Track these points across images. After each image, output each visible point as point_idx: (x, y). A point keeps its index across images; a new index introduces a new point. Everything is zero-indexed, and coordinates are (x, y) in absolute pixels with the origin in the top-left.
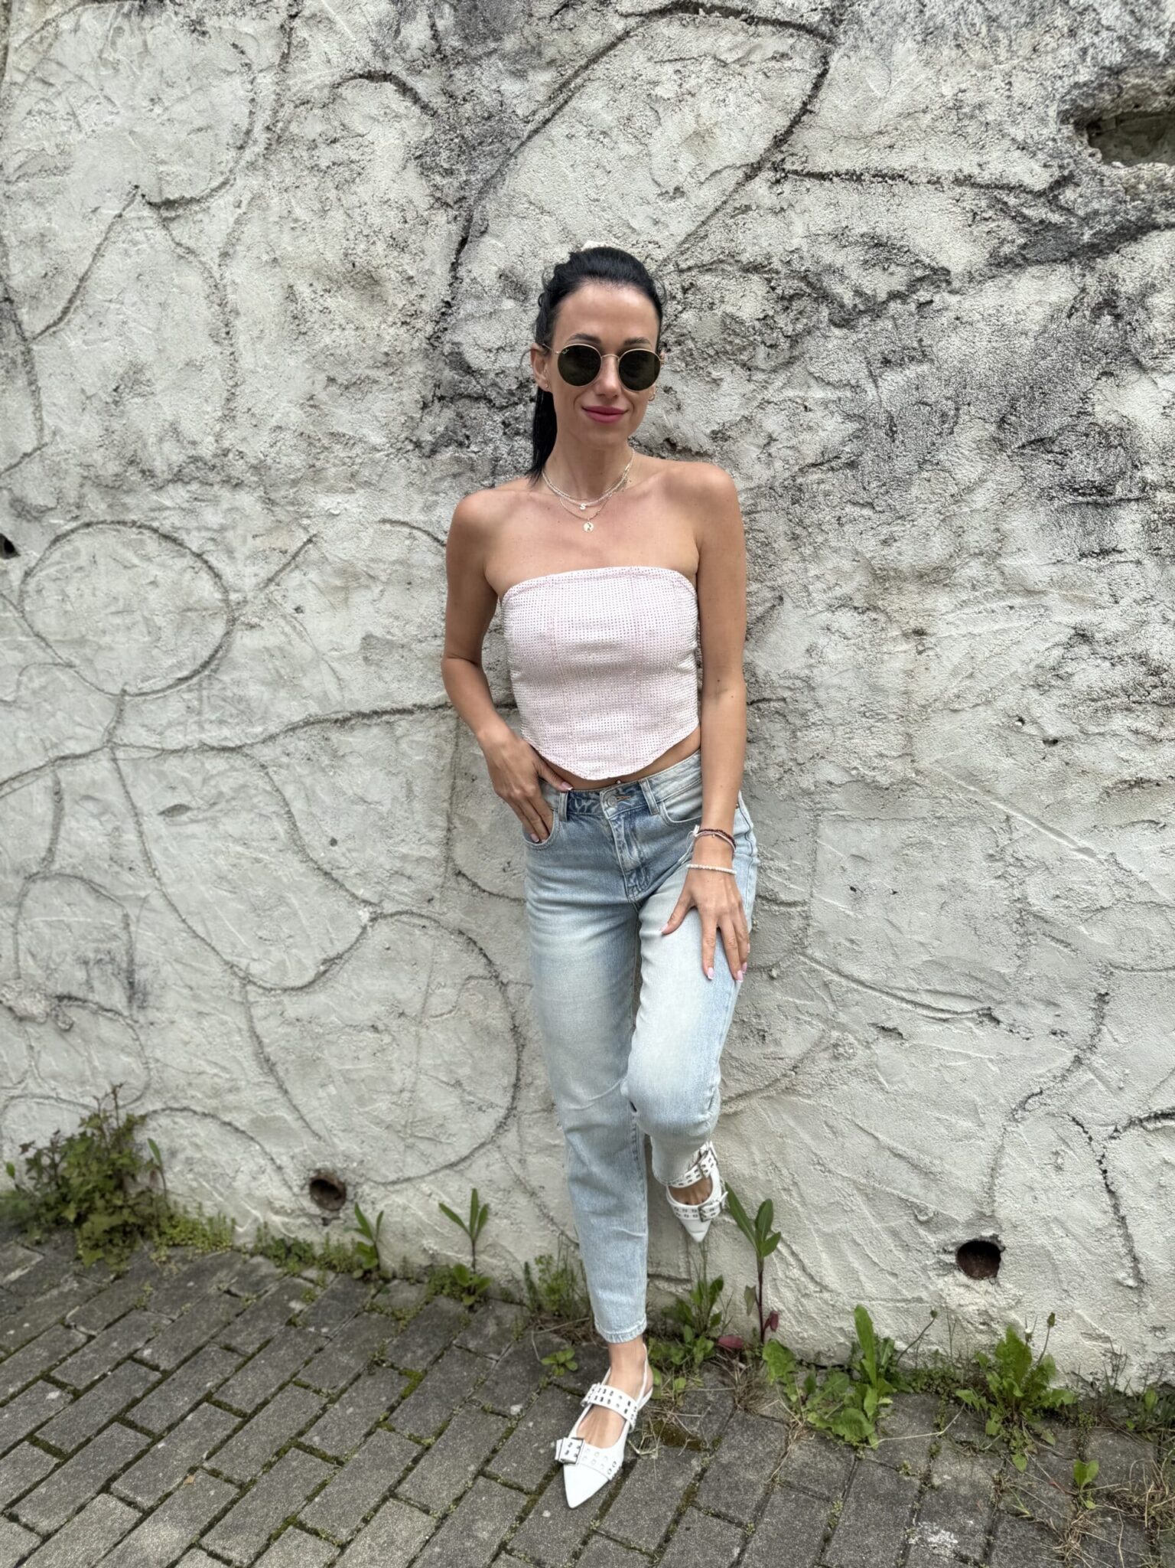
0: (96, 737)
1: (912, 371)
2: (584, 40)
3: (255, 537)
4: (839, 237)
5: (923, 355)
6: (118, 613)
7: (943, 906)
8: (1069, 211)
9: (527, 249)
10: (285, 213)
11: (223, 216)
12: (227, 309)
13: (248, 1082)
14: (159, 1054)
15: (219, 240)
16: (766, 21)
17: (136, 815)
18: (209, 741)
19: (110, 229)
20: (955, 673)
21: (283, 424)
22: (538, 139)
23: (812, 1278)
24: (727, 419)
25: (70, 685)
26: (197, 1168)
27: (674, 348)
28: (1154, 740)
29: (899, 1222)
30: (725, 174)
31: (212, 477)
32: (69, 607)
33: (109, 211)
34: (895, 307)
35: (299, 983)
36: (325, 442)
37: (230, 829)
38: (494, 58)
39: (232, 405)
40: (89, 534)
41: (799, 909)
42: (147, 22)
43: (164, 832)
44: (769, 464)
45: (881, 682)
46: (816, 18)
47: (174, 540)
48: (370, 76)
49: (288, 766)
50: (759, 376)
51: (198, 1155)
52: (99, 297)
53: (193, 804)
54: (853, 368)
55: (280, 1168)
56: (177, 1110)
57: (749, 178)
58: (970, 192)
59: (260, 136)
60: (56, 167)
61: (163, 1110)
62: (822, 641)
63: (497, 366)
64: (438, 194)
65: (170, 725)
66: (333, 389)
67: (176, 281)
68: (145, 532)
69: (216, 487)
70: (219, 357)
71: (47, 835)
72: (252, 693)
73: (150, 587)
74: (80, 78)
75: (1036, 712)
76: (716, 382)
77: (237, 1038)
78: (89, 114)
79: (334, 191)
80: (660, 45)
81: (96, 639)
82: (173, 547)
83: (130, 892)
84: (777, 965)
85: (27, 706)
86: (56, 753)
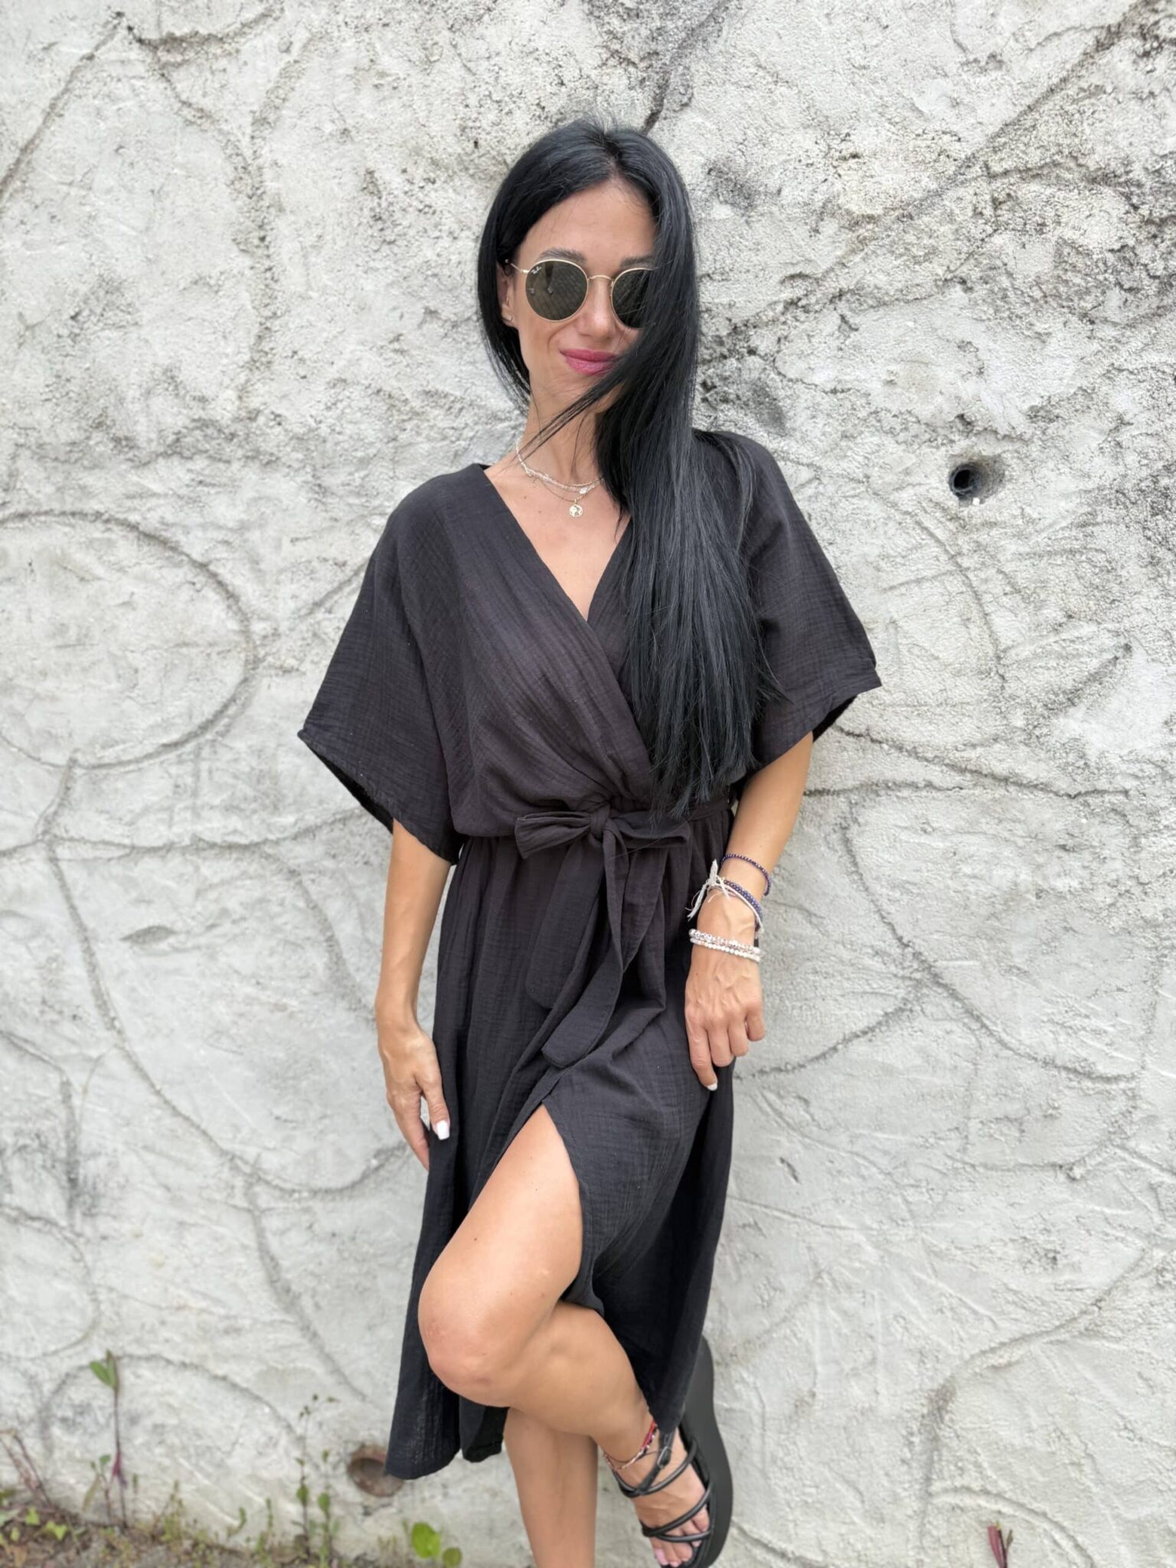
0: (25, 827)
3: (294, 541)
6: (67, 646)
9: (751, 136)
10: (365, 63)
11: (260, 64)
12: (266, 203)
13: (255, 1321)
14: (113, 1282)
15: (255, 101)
17: (86, 939)
18: (207, 836)
19: (74, 73)
21: (349, 376)
24: (1053, 391)
26: (173, 1439)
27: (977, 287)
30: (1066, 38)
31: (228, 449)
33: (75, 47)
35: (337, 1183)
36: (416, 404)
37: (237, 965)
39: (266, 346)
40: (24, 528)
41: (1122, 1085)
43: (130, 964)
44: (1116, 458)
47: (164, 543)
49: (334, 872)
50: (1109, 332)
51: (172, 1421)
52: (55, 178)
53: (179, 926)
55: (301, 1440)
56: (139, 1358)
57: (1101, 46)
64: (615, 46)
65: (146, 810)
66: (434, 328)
67: (179, 159)
68: (117, 528)
69: (236, 466)
70: (248, 273)
72: (281, 767)
73: (120, 611)
76: (1040, 336)
77: (240, 1259)
79: (446, 33)
81: (30, 684)
82: (161, 549)
83: (74, 1050)
84: (1082, 1161)
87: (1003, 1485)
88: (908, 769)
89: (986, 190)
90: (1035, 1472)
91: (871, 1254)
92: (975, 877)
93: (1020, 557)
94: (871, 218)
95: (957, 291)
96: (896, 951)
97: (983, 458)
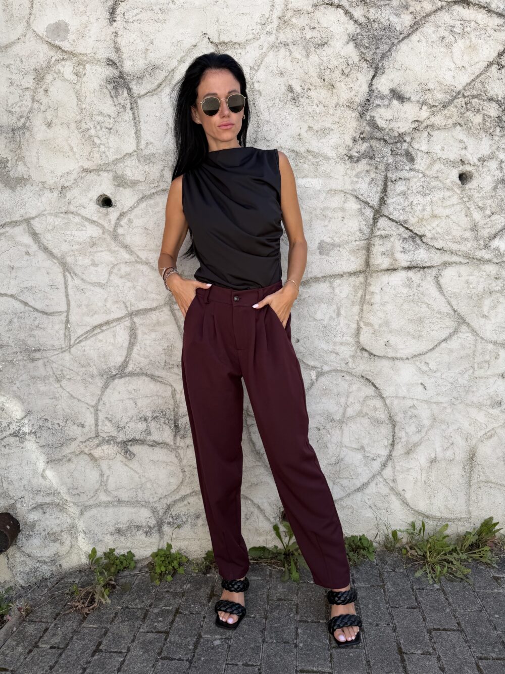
0: (161, 299)
2: (424, 7)
9: (401, 83)
10: (288, 54)
11: (253, 52)
12: (255, 93)
14: (191, 463)
15: (251, 63)
19: (189, 50)
22: (406, 41)
24: (484, 153)
27: (463, 126)
30: (480, 63)
33: (189, 42)
36: (304, 154)
38: (387, 7)
39: (254, 136)
44: (501, 171)
48: (331, 5)
55: (262, 510)
57: (489, 66)
59: (276, 22)
60: (159, 19)
61: (191, 494)
63: (390, 126)
64: (363, 56)
66: (311, 133)
76: (480, 139)
79: (314, 49)
80: (455, 14)
83: (178, 378)
85: (115, 285)
86: (134, 309)
88: (454, 258)
89: (464, 100)
92: (473, 288)
93: (478, 197)
94: (435, 106)
95: (458, 126)
96: (453, 313)
97: (467, 171)
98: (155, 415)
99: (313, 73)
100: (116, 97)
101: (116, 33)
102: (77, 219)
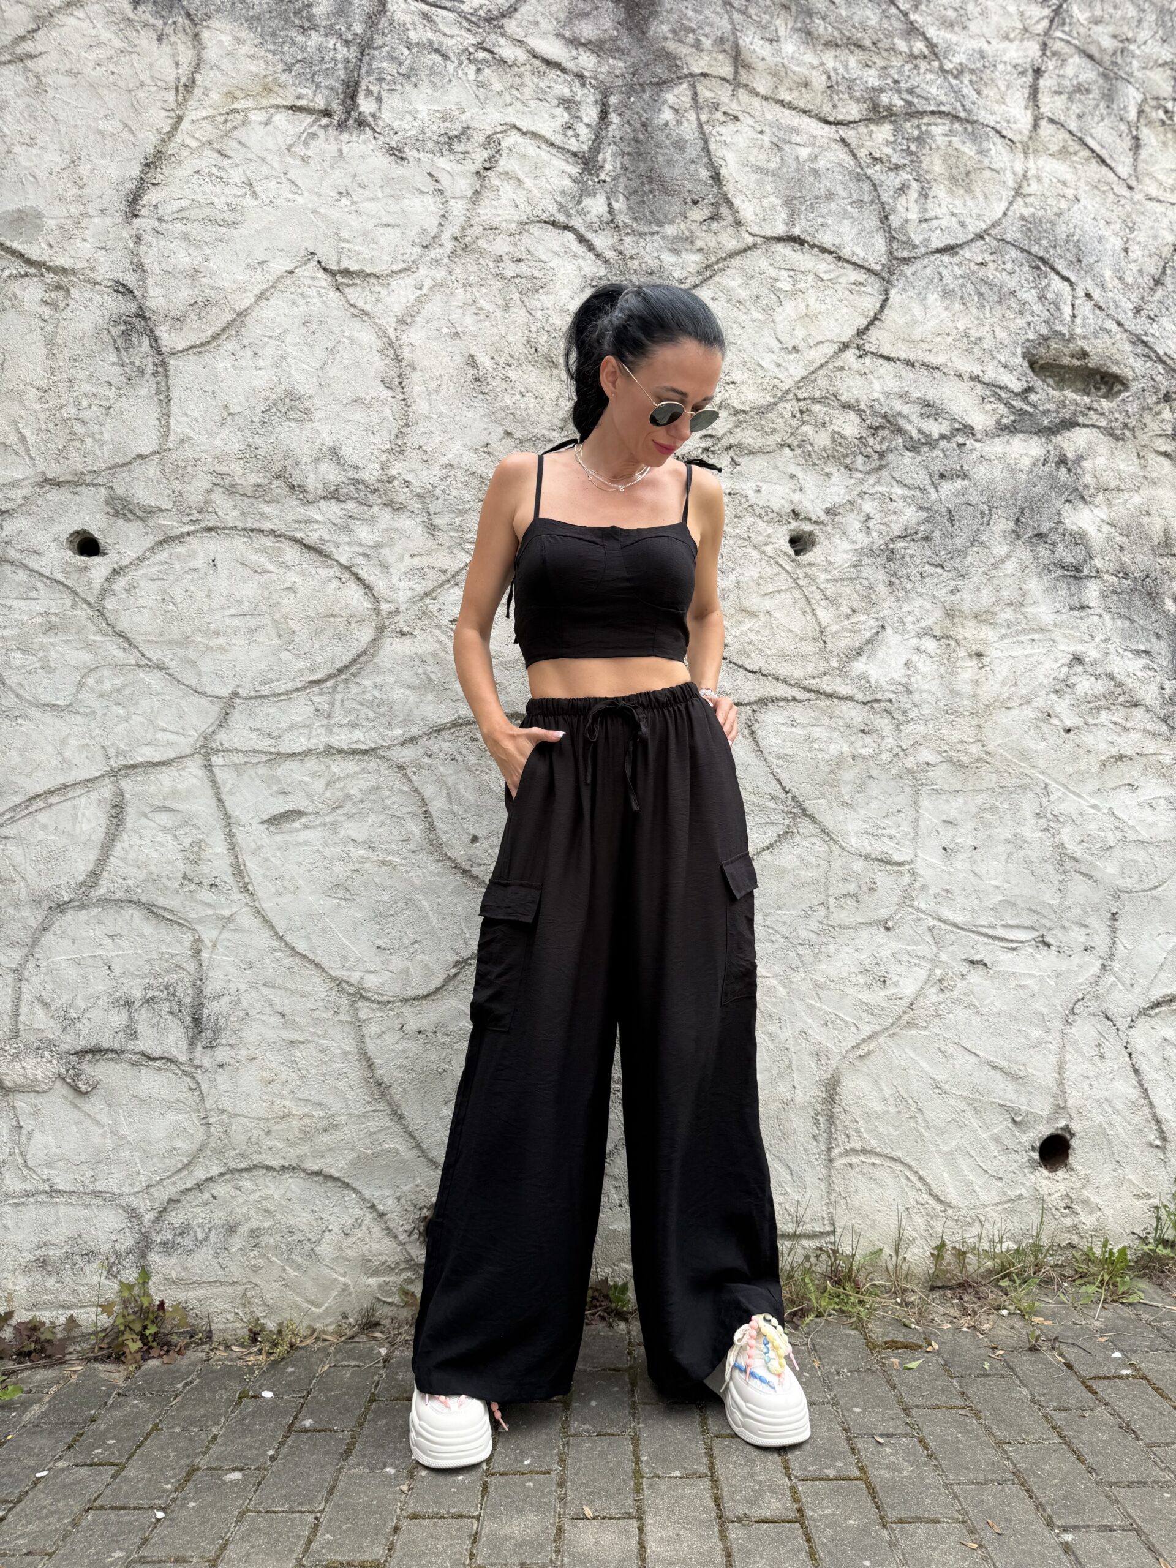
0: (185, 744)
1: (959, 484)
2: (725, 242)
3: (412, 556)
4: (904, 396)
5: (965, 476)
6: (239, 615)
7: (1011, 853)
8: (1035, 407)
10: (469, 302)
11: (402, 293)
12: (404, 364)
13: (351, 1115)
14: (226, 1104)
15: (398, 310)
16: (848, 261)
17: (229, 825)
18: (337, 744)
19: (279, 279)
20: (1004, 682)
21: (454, 463)
23: (937, 1199)
24: (835, 501)
25: (156, 688)
26: (265, 1240)
27: (797, 449)
28: (1125, 728)
29: (1001, 1127)
30: (826, 344)
31: (373, 499)
32: (171, 607)
33: (279, 265)
34: (943, 444)
35: (421, 992)
37: (354, 835)
38: (655, 237)
39: (401, 441)
40: (211, 538)
41: (907, 867)
42: (345, 136)
43: (266, 841)
44: (868, 534)
45: (958, 688)
46: (878, 268)
47: (320, 552)
48: (554, 224)
49: (430, 766)
50: (859, 475)
51: (266, 1225)
52: (260, 332)
53: (310, 809)
54: (921, 478)
55: (382, 1215)
56: (242, 1170)
57: (841, 350)
58: (979, 386)
59: (450, 245)
60: (224, 220)
61: (222, 1174)
62: (915, 658)
65: (292, 727)
66: (509, 442)
67: (347, 334)
68: (286, 542)
69: (375, 509)
70: (390, 400)
71: (93, 856)
72: (396, 697)
73: (283, 594)
74: (263, 160)
75: (1058, 709)
76: (827, 474)
77: (341, 1065)
78: (268, 188)
79: (517, 295)
80: (778, 258)
81: (204, 640)
82: (318, 557)
83: (210, 912)
84: (891, 918)
85: (88, 710)
86: (122, 761)
87: (874, 1143)
88: (782, 691)
89: (797, 406)
90: (892, 1130)
91: (782, 992)
92: (820, 750)
93: (828, 581)
94: (744, 412)
95: (787, 450)
96: (783, 796)
97: (805, 532)
98: (149, 995)
99: (516, 339)
100: (127, 349)
101: (138, 238)
102: (22, 575)
